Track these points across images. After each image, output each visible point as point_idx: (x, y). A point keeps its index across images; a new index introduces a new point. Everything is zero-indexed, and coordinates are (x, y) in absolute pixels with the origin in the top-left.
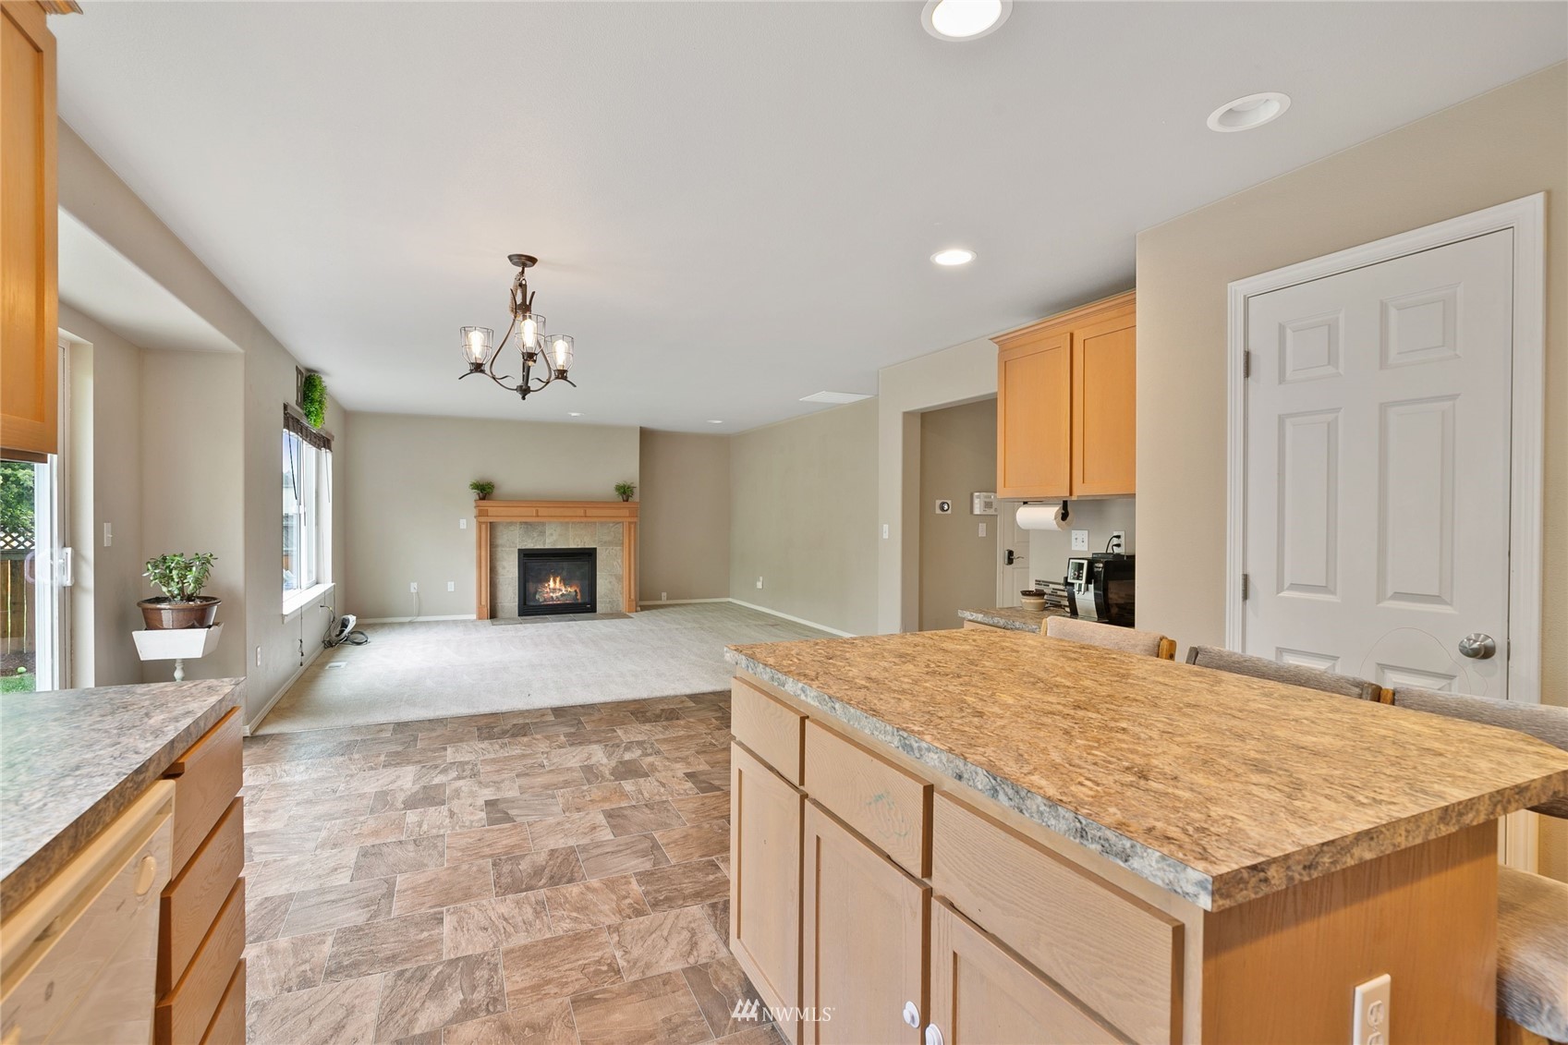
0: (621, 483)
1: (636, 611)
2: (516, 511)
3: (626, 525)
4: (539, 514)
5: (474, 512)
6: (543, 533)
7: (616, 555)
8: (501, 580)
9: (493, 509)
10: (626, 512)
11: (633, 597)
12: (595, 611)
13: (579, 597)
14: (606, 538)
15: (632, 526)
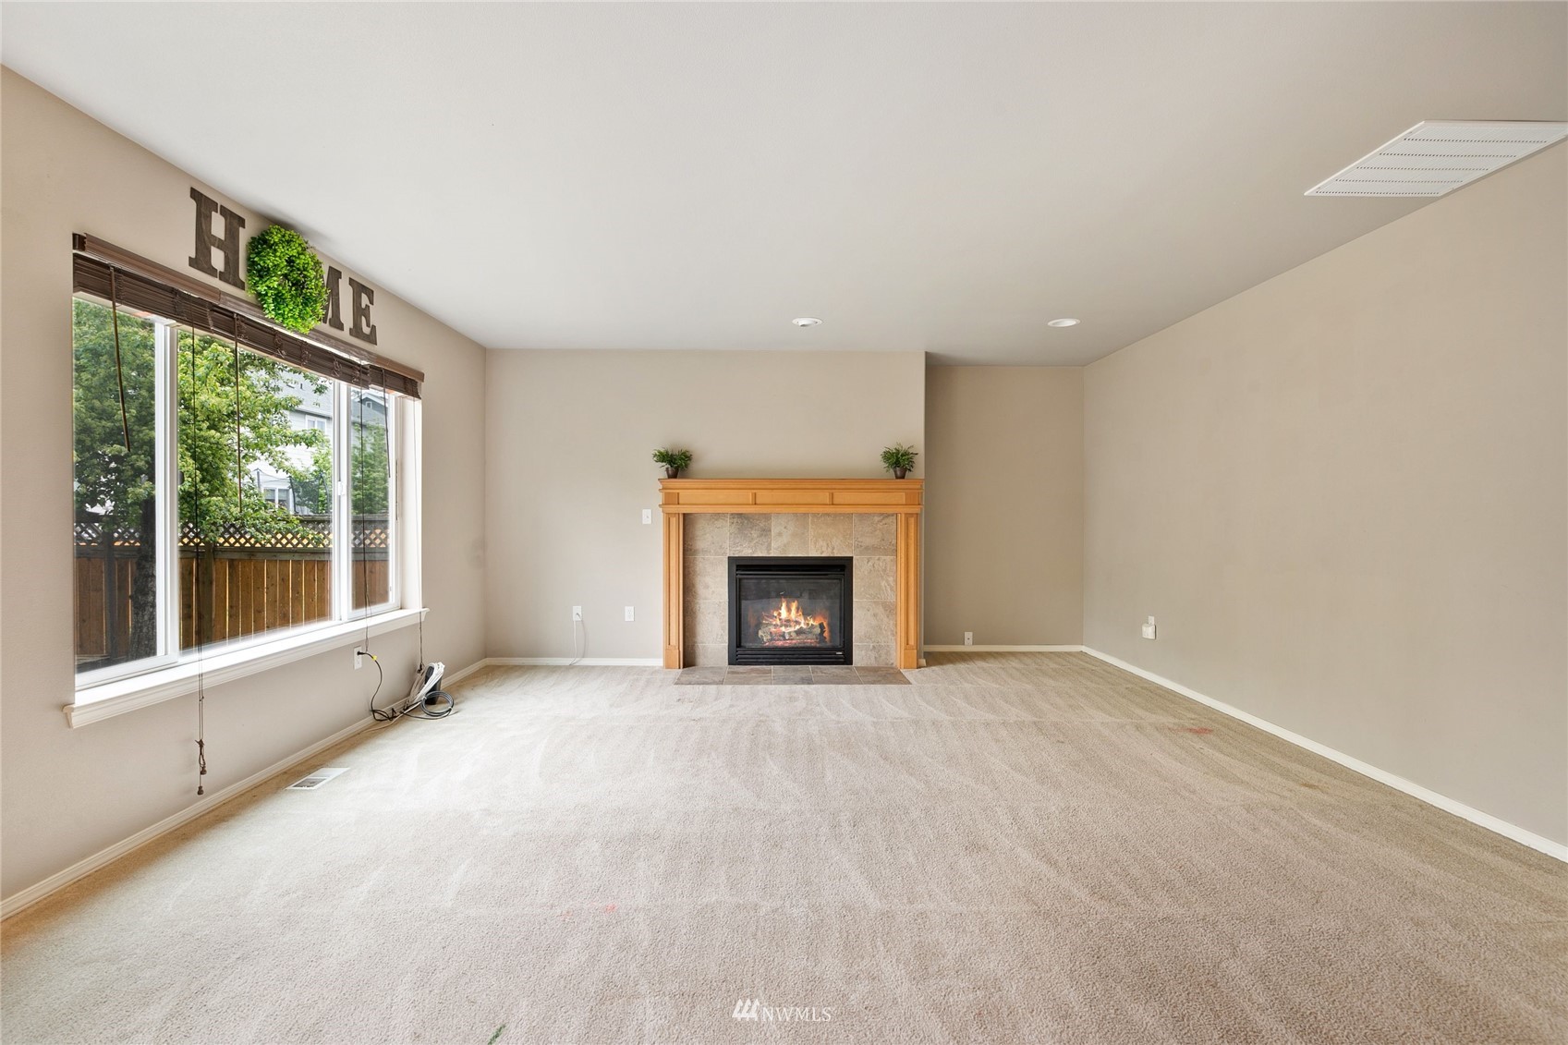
0: (892, 447)
1: (919, 667)
2: (721, 496)
3: (901, 518)
4: (758, 502)
5: (659, 498)
6: (766, 532)
7: (885, 570)
8: (702, 606)
9: (691, 494)
10: (900, 497)
11: (912, 642)
12: (850, 663)
13: (826, 634)
14: (868, 541)
15: (912, 520)
